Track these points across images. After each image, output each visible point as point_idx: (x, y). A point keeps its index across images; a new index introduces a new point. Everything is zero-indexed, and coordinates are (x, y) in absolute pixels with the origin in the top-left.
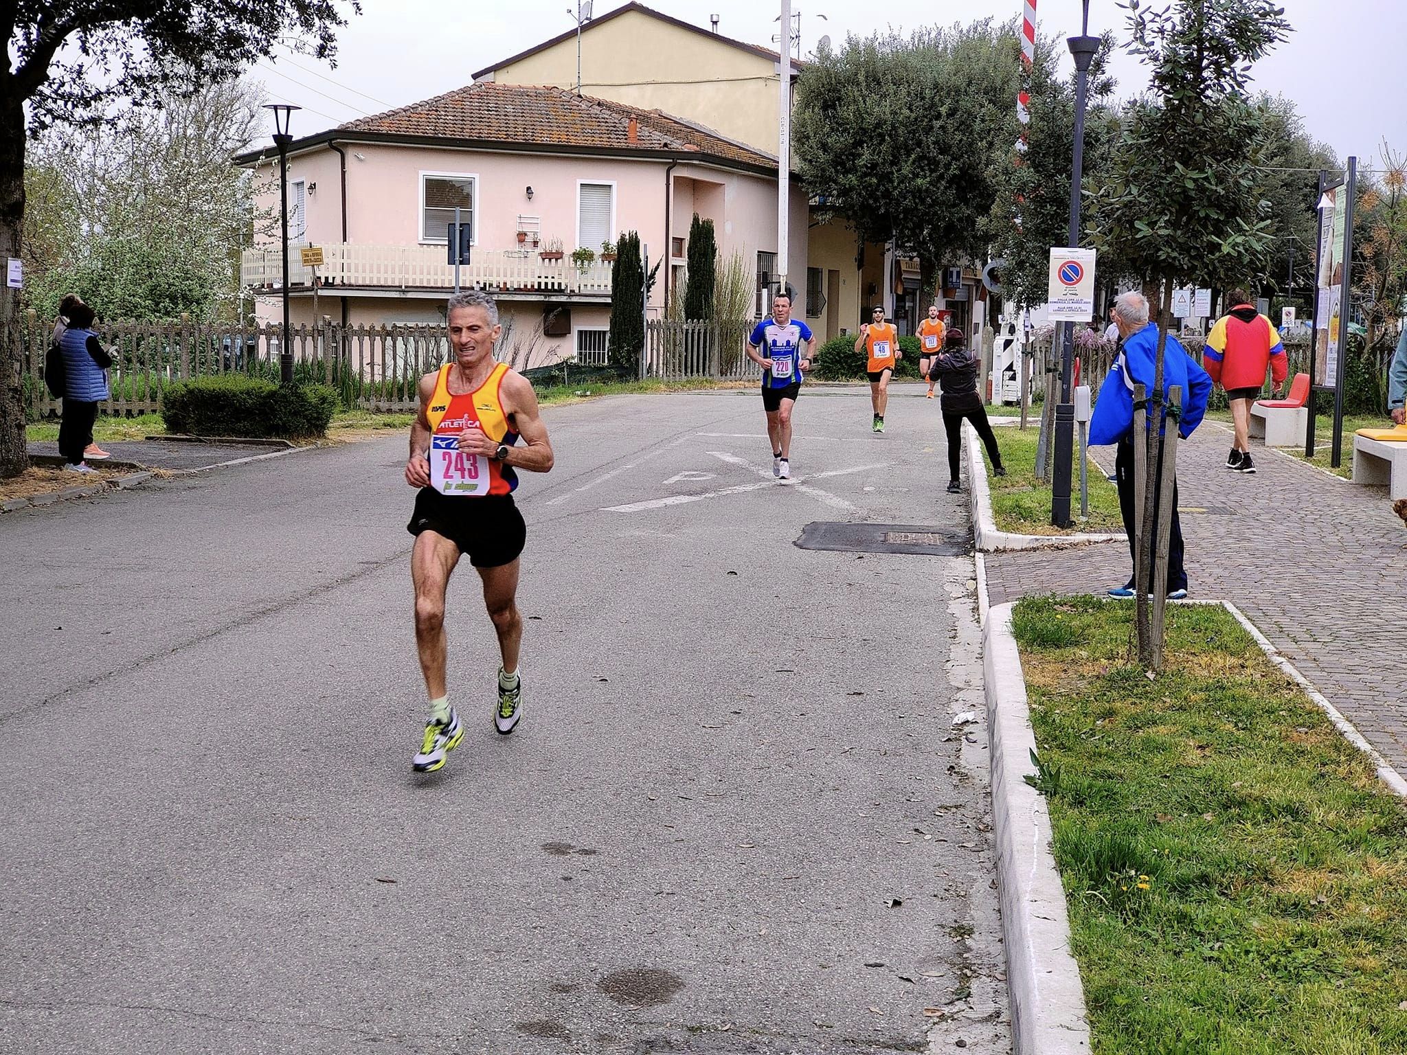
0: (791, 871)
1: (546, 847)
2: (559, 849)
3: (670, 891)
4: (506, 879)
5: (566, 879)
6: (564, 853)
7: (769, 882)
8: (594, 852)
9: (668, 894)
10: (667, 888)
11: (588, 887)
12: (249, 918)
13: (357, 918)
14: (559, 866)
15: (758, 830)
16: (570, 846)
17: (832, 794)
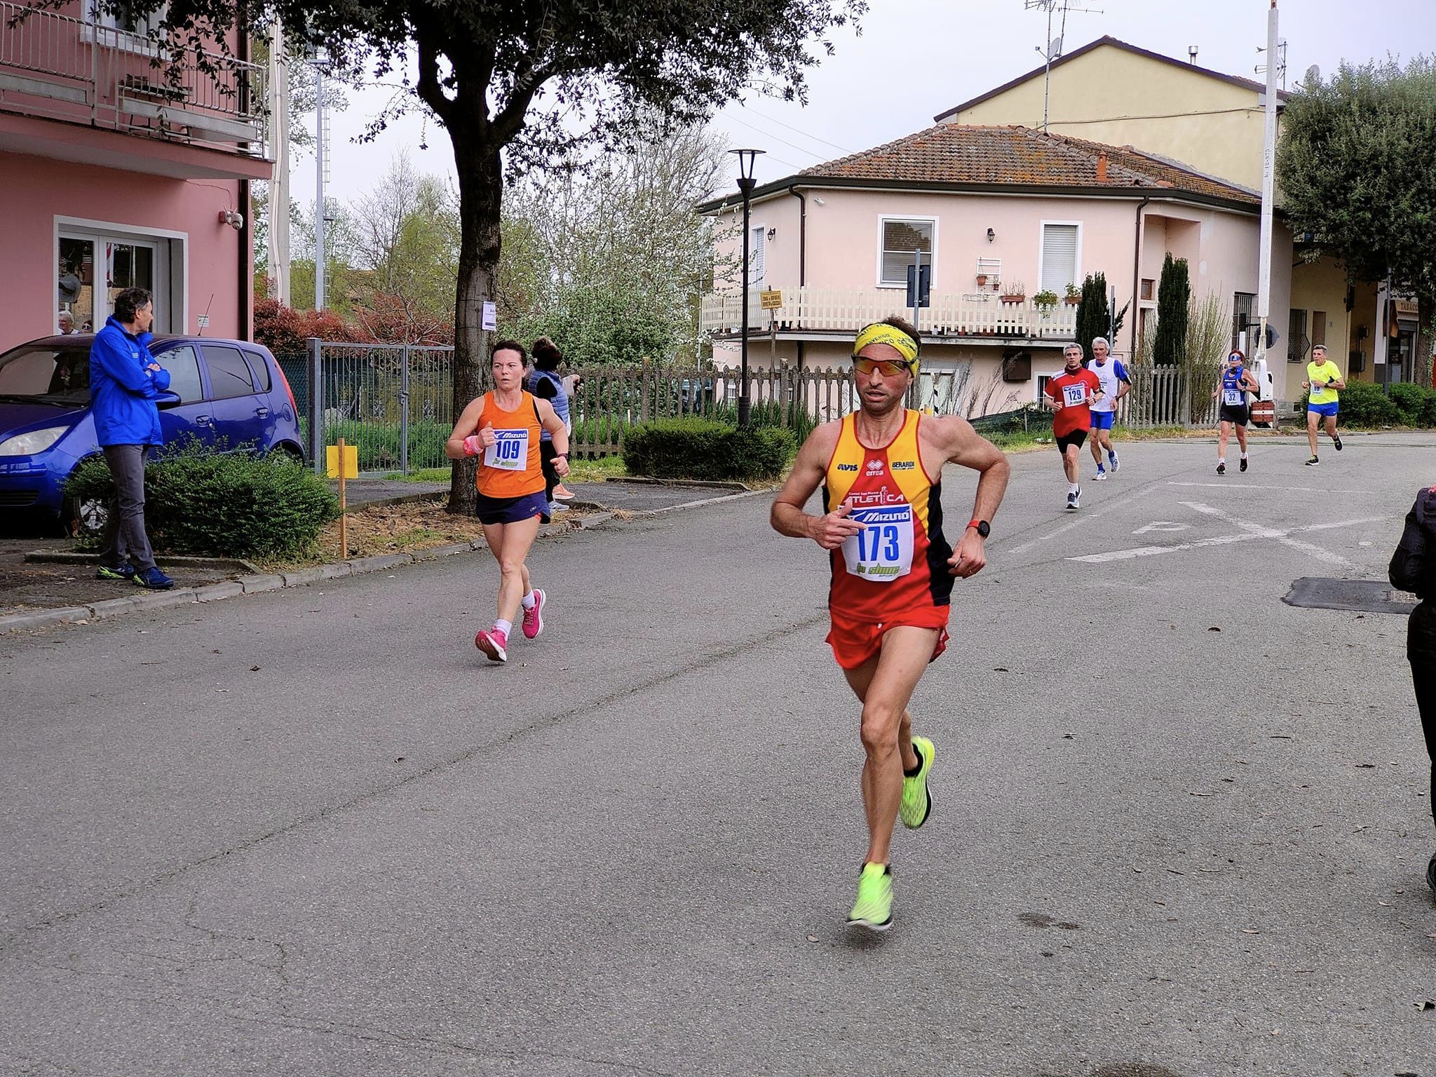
0: (1304, 963)
1: (1024, 918)
2: (1037, 921)
3: (1165, 977)
4: (980, 950)
5: (1046, 955)
6: (1042, 925)
7: (1279, 975)
8: (1076, 927)
9: (1163, 980)
10: (1161, 974)
11: (1072, 966)
12: (712, 972)
13: (823, 981)
14: (1036, 941)
15: (1262, 913)
16: (1048, 919)
17: (1346, 878)
